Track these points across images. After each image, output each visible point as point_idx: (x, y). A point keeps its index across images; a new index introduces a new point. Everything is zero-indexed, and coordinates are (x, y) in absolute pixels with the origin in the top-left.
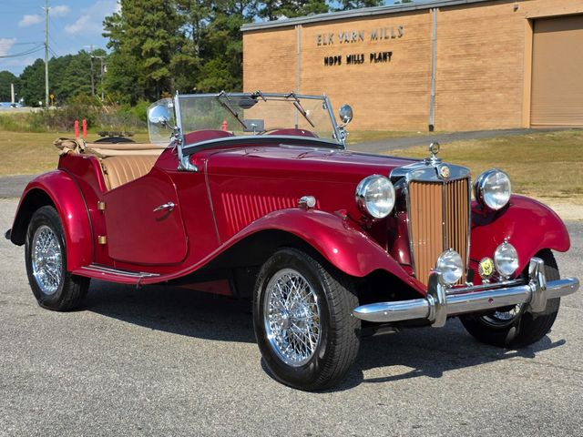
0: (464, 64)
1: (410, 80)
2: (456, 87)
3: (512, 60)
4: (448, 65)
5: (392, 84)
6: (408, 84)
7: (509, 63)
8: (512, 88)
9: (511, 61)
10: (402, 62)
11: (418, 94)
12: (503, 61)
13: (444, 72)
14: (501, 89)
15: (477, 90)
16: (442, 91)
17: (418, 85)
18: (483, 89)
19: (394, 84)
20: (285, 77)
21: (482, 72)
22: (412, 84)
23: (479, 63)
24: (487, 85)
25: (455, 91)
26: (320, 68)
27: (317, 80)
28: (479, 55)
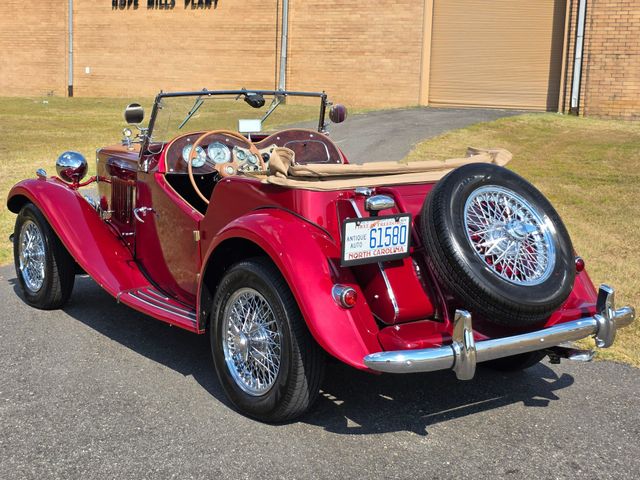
0: (332, 17)
1: (248, 35)
2: (320, 48)
3: (407, 15)
4: (307, 17)
5: (218, 39)
6: (244, 40)
7: (402, 19)
8: (406, 53)
9: (404, 17)
10: (234, 10)
11: (260, 54)
12: (394, 16)
13: (301, 26)
14: (389, 53)
15: (352, 53)
16: (297, 52)
17: (260, 41)
18: (363, 52)
19: (223, 39)
20: (48, 20)
21: (359, 29)
22: (252, 41)
23: (354, 17)
24: (366, 47)
25: (317, 53)
26: (104, 10)
27: (101, 27)
28: (356, 6)
